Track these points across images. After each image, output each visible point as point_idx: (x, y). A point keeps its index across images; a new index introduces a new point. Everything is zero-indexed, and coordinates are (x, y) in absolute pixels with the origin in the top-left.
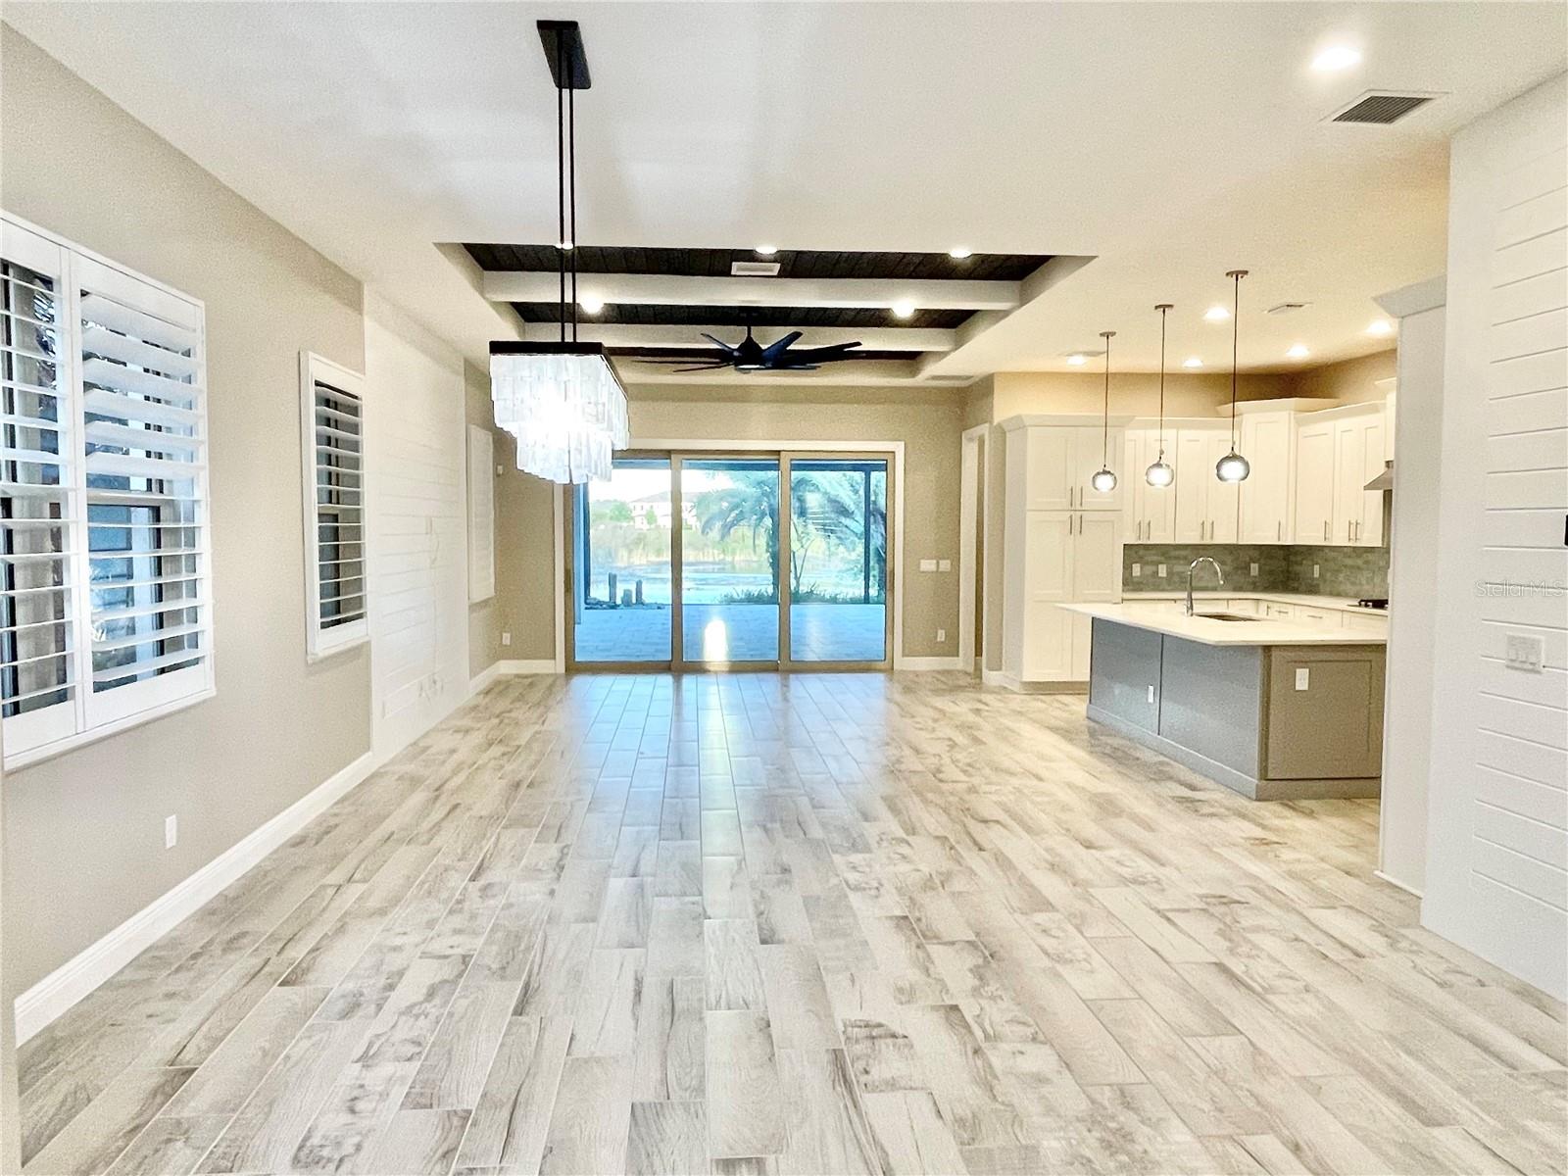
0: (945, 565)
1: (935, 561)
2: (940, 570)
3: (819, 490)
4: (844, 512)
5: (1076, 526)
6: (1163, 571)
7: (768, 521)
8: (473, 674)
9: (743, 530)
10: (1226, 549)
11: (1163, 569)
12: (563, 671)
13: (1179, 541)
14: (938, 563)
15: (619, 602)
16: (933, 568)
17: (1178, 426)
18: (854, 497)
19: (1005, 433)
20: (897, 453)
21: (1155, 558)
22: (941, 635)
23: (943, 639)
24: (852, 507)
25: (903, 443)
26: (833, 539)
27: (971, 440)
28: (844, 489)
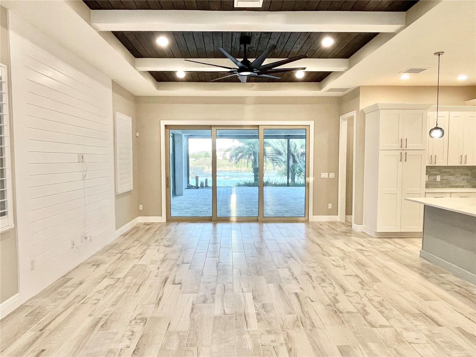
0: (332, 175)
1: (328, 174)
2: (330, 177)
3: (270, 145)
4: (280, 153)
5: (403, 157)
6: (438, 178)
7: (252, 157)
8: (117, 228)
9: (244, 160)
10: (468, 168)
11: (438, 177)
12: (165, 221)
13: (450, 164)
14: (329, 174)
15: (199, 186)
16: (327, 176)
17: (449, 110)
18: (283, 148)
19: (365, 114)
20: (310, 126)
21: (434, 173)
22: (330, 206)
23: (331, 208)
24: (282, 152)
25: (313, 121)
26: (275, 164)
27: (344, 120)
28: (280, 145)
